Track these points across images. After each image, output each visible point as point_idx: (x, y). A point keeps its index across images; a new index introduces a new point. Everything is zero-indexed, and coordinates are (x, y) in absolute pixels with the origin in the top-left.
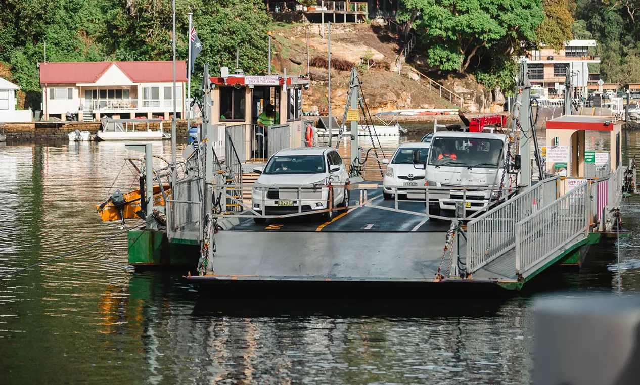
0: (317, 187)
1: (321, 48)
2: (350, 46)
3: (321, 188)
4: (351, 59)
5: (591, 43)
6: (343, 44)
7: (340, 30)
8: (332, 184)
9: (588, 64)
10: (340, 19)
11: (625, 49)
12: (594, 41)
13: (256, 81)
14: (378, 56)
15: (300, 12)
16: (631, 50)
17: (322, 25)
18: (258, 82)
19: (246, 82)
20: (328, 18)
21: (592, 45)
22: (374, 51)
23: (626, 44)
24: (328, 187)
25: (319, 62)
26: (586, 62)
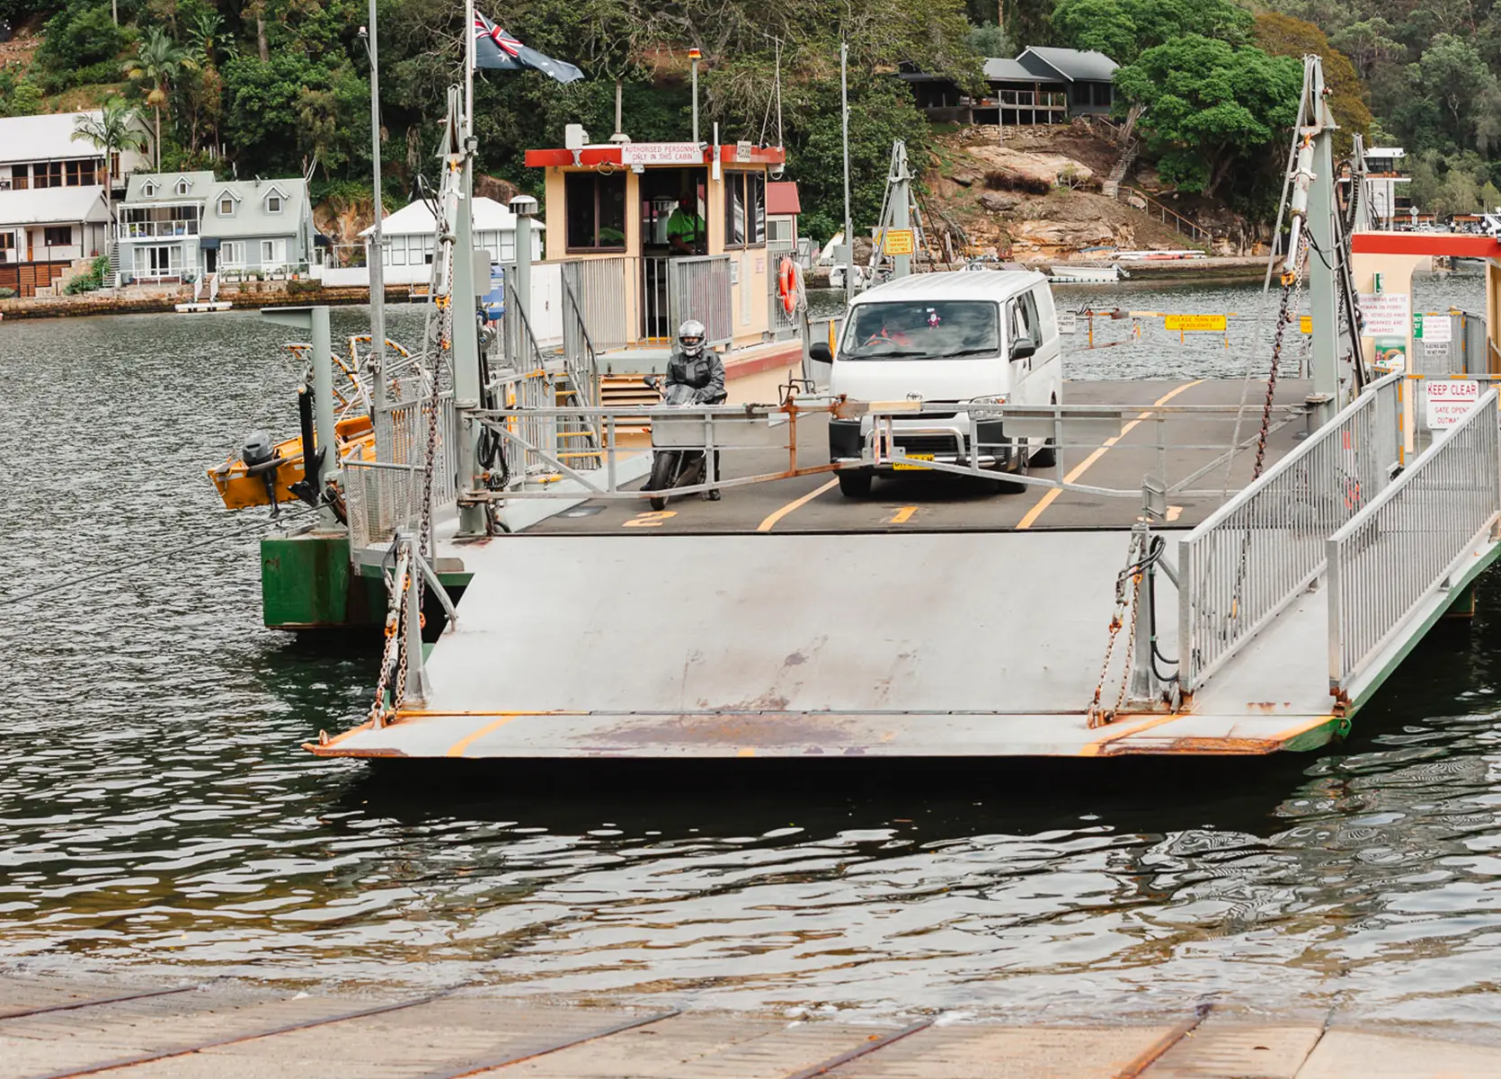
0: (756, 410)
1: (999, 161)
2: (1043, 157)
3: (766, 415)
4: (1044, 177)
5: (1397, 152)
6: (1032, 155)
7: (1027, 135)
8: (795, 403)
9: (1396, 183)
10: (1026, 118)
11: (1447, 161)
12: (1401, 150)
13: (649, 154)
14: (1084, 172)
15: (967, 108)
16: (1455, 163)
17: (1000, 128)
18: (654, 157)
19: (626, 159)
20: (1009, 118)
21: (1397, 155)
22: (1077, 164)
23: (1448, 154)
24: (784, 410)
25: (997, 181)
26: (1392, 180)
